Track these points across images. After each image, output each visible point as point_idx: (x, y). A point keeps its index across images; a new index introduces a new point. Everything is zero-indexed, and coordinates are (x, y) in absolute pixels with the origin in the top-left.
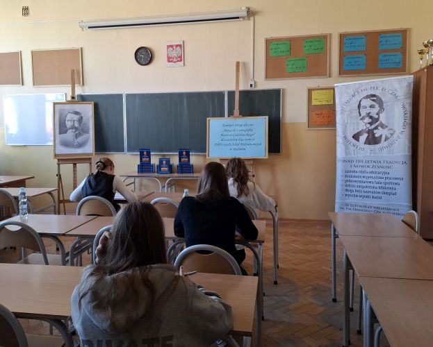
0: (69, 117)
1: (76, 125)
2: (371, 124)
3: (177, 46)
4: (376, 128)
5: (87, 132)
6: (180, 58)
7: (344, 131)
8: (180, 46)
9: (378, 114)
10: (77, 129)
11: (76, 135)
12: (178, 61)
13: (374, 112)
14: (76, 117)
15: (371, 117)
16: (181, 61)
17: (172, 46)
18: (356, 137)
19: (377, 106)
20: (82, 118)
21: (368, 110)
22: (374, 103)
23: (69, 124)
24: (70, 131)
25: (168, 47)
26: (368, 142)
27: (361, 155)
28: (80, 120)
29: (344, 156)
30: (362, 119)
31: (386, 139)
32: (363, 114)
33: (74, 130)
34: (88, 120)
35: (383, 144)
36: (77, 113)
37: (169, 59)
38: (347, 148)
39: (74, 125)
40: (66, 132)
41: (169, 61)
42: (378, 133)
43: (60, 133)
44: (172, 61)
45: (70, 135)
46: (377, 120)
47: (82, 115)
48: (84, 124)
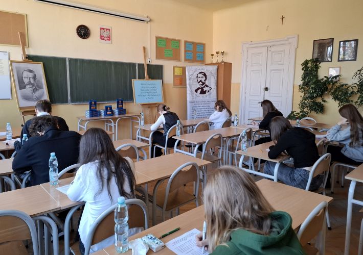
0: (26, 74)
1: (32, 81)
2: (202, 85)
3: (107, 29)
4: (204, 87)
5: (42, 88)
6: (109, 38)
7: (191, 88)
8: (109, 30)
9: (205, 81)
10: (33, 85)
11: (33, 90)
12: (108, 40)
13: (203, 80)
14: (31, 75)
15: (202, 82)
16: (110, 40)
17: (103, 29)
18: (196, 91)
19: (204, 77)
20: (35, 75)
21: (201, 79)
22: (203, 76)
23: (26, 81)
24: (28, 87)
25: (101, 29)
26: (201, 93)
27: (198, 99)
28: (35, 77)
29: (191, 99)
30: (199, 83)
31: (208, 91)
32: (199, 81)
33: (31, 86)
34: (41, 77)
35: (207, 93)
36: (31, 71)
37: (102, 38)
38: (192, 96)
39: (30, 81)
40: (25, 87)
41: (101, 39)
42: (205, 89)
43: (21, 88)
44: (103, 39)
45: (28, 90)
46: (205, 83)
47: (36, 73)
48: (38, 81)
